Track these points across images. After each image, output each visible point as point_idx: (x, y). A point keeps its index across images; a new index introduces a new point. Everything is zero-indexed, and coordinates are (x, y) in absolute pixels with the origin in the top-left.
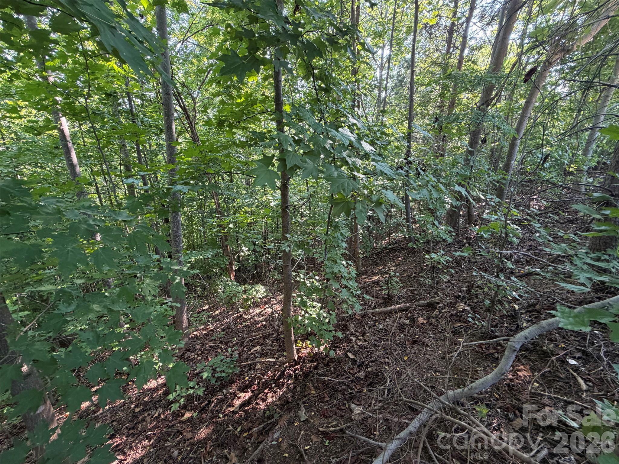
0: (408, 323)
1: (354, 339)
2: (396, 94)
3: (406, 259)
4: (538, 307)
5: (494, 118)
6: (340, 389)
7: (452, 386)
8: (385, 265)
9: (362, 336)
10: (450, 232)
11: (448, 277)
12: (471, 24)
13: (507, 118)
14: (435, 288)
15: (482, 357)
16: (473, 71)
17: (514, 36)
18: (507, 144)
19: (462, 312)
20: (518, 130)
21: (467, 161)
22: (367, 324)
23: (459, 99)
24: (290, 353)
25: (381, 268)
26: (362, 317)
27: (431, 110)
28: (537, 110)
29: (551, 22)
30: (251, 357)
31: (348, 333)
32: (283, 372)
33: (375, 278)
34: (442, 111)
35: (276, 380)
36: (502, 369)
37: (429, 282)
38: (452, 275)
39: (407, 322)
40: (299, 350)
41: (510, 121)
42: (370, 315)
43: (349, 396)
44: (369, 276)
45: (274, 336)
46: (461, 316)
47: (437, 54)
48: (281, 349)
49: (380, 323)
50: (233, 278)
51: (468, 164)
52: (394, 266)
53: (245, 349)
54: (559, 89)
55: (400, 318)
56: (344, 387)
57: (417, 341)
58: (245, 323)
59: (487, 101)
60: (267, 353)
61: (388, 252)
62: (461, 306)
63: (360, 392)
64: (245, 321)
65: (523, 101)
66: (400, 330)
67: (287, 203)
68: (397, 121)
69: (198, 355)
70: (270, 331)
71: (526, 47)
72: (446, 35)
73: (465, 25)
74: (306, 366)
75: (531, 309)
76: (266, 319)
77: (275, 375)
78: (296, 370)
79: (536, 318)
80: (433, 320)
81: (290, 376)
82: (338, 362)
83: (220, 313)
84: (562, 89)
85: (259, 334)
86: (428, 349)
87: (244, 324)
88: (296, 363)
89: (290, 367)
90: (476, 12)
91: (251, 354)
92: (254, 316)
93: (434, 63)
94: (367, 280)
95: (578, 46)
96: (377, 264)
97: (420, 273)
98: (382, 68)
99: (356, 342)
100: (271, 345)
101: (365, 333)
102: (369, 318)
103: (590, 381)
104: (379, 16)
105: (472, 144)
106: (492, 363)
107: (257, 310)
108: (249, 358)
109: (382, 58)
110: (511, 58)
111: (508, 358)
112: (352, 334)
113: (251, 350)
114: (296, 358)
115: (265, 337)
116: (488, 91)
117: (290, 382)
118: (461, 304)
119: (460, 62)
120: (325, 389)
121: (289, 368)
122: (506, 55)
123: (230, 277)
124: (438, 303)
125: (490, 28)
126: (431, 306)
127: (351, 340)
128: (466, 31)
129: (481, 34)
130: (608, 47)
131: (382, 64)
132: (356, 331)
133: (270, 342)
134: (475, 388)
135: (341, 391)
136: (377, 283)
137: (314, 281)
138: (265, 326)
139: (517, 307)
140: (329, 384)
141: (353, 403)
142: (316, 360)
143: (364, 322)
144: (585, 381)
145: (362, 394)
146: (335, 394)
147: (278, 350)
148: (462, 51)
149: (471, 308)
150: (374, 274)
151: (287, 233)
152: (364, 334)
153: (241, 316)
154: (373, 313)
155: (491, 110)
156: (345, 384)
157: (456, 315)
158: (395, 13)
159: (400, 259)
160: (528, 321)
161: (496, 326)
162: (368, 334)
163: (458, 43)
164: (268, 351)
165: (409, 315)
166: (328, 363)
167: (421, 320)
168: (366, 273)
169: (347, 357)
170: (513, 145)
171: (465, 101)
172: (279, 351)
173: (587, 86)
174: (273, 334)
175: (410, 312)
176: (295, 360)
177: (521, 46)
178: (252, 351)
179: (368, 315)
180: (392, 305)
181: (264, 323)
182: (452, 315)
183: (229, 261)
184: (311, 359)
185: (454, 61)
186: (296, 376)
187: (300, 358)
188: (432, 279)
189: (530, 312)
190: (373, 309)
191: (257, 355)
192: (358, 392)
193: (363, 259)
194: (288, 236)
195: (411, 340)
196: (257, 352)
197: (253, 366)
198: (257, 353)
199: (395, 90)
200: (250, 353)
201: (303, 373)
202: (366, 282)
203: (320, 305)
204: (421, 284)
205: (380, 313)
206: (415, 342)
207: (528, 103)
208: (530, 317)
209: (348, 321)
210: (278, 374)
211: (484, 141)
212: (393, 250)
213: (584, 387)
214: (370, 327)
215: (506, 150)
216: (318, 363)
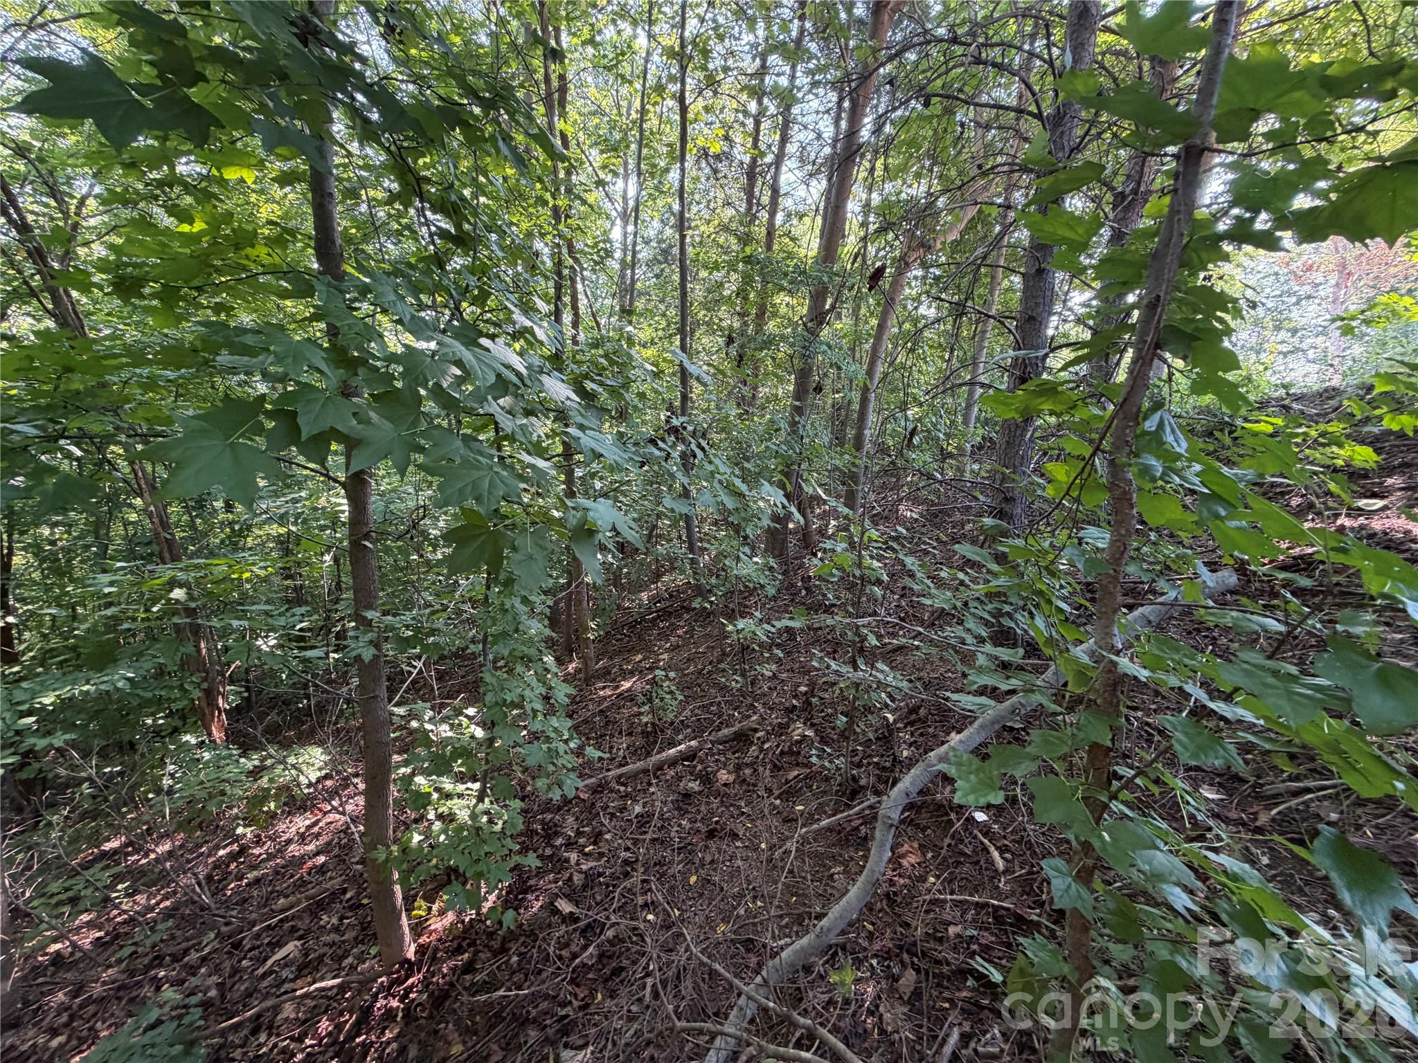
0: (697, 789)
1: (573, 856)
2: (657, 276)
3: (691, 632)
4: (922, 712)
5: (830, 347)
6: (534, 1013)
7: (786, 926)
8: (648, 650)
9: (595, 843)
10: (771, 569)
11: (774, 667)
12: (784, 169)
13: (853, 350)
14: (746, 698)
15: (840, 840)
16: (790, 256)
17: (853, 207)
18: (856, 396)
19: (799, 742)
20: (870, 373)
21: (793, 424)
22: (605, 808)
23: (773, 306)
24: (389, 946)
25: (640, 657)
26: (595, 792)
27: (727, 318)
28: (895, 340)
29: (904, 196)
30: (265, 983)
31: (559, 841)
32: (366, 1012)
33: (626, 685)
34: (745, 324)
35: (345, 1042)
36: (873, 871)
37: (736, 681)
38: (779, 661)
39: (695, 786)
40: (419, 928)
41: (857, 355)
42: (613, 785)
43: (557, 1027)
44: (614, 680)
45: (348, 896)
46: (799, 753)
47: (730, 212)
48: (367, 934)
49: (635, 801)
50: (218, 735)
51: (794, 432)
52: (667, 650)
53: (245, 963)
54: (923, 310)
55: (680, 779)
56: (544, 1005)
57: (715, 830)
58: (255, 873)
59: (818, 317)
60: (321, 959)
61: (654, 619)
62: (799, 730)
63: (587, 1006)
64: (253, 868)
65: (874, 322)
66: (679, 809)
67: (367, 524)
68: (660, 333)
69: (54, 1032)
70: (335, 884)
71: (872, 228)
72: (744, 180)
73: (773, 170)
74: (440, 970)
75: (913, 717)
76: (329, 843)
77: (339, 1027)
78: (409, 990)
79: (922, 735)
80: (748, 771)
81: (390, 1014)
82: (529, 933)
83: (170, 854)
84: (928, 311)
85: (299, 902)
86: (739, 844)
87: (251, 876)
88: (409, 967)
89: (390, 987)
90: (791, 148)
91: (265, 975)
92: (289, 842)
93: (725, 228)
94: (608, 692)
95: (943, 243)
96: (632, 650)
97: (719, 662)
98: (625, 217)
99: (578, 864)
100: (336, 929)
101: (600, 834)
102: (612, 791)
103: (1007, 850)
104: (615, 111)
105: (800, 393)
106: (857, 850)
107: (301, 822)
108: (256, 990)
109: (625, 198)
110: (850, 244)
111: (882, 845)
112: (569, 845)
113: (265, 960)
114: (411, 953)
115: (319, 907)
116: (818, 298)
117: (388, 1035)
118: (798, 725)
119: (770, 234)
120: (492, 1027)
121: (388, 991)
122: (844, 236)
123: (210, 734)
124: (756, 730)
125: (814, 183)
126: (742, 739)
127: (567, 860)
128: (776, 178)
129: (801, 192)
130: (980, 251)
131: (625, 210)
132: (579, 834)
133: (334, 921)
134: (829, 930)
135: (535, 1020)
136: (630, 697)
137: (465, 721)
138: (322, 869)
139: (891, 717)
140: (503, 1009)
141: (566, 1046)
142: (469, 945)
143: (598, 804)
144: (1002, 850)
145: (592, 1009)
146: (517, 1035)
147: (356, 938)
148: (772, 214)
149: (816, 732)
150: (626, 675)
151: (370, 607)
152: (597, 838)
153: (243, 850)
154: (620, 776)
155: (825, 333)
156: (546, 997)
157: (791, 753)
158: (643, 111)
159: (680, 632)
160: (911, 745)
161: (859, 765)
162: (608, 836)
163: (765, 200)
164: (326, 949)
165: (699, 767)
166: (503, 944)
167: (724, 776)
168: (605, 673)
169: (556, 911)
170: (864, 401)
171: (783, 310)
172: (362, 942)
173: (959, 310)
174: (344, 891)
175: (701, 762)
176: (408, 961)
177: (864, 224)
178: (269, 963)
179: (607, 783)
180: (661, 750)
181: (321, 859)
182: (782, 753)
183: (205, 685)
184: (455, 944)
185: (760, 231)
186: (407, 1012)
187: (421, 950)
188: (743, 675)
189: (912, 724)
190: (621, 765)
191: (285, 974)
192: (581, 1008)
193: (598, 640)
194: (370, 614)
195: (704, 829)
196: (285, 963)
197: (265, 1020)
198: (286, 965)
199: (657, 270)
200: (261, 971)
201: (431, 995)
202: (605, 698)
203: (477, 786)
204: (723, 689)
205: (634, 776)
206: (711, 834)
207: (881, 327)
208: (912, 734)
209: (559, 809)
210: (350, 1020)
211: (818, 389)
212: (665, 614)
213: (1000, 864)
214: (613, 815)
215: (856, 407)
216: (476, 953)
